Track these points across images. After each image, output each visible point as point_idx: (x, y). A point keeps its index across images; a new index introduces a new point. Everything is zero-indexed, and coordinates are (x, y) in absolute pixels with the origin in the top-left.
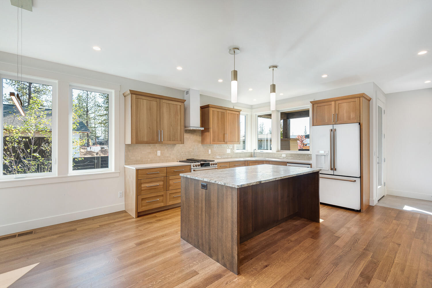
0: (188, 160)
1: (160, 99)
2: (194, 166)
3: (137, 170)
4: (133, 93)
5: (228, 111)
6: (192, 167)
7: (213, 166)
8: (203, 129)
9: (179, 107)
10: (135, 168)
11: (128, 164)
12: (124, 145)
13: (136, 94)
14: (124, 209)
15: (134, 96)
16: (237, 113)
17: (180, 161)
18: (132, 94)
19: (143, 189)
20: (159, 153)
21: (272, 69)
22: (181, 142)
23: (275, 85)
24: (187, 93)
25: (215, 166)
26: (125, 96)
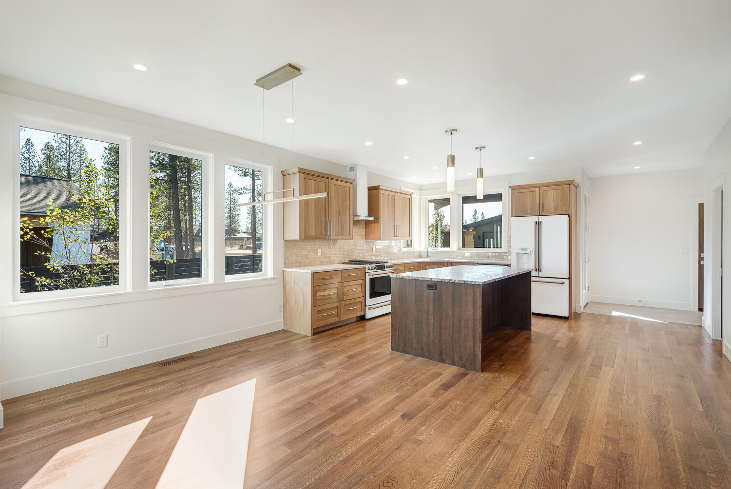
0: (351, 261)
1: (328, 178)
2: (370, 268)
3: (313, 274)
4: (302, 171)
5: (399, 195)
6: (367, 270)
7: (388, 269)
8: (371, 219)
9: (347, 188)
10: (310, 272)
11: (288, 267)
12: (282, 241)
13: (304, 173)
14: (282, 328)
15: (302, 175)
16: (409, 197)
17: (343, 263)
18: (300, 172)
19: (318, 298)
20: (319, 251)
21: (479, 149)
22: (349, 237)
23: (482, 169)
24: (352, 169)
25: (390, 269)
26: (283, 175)
